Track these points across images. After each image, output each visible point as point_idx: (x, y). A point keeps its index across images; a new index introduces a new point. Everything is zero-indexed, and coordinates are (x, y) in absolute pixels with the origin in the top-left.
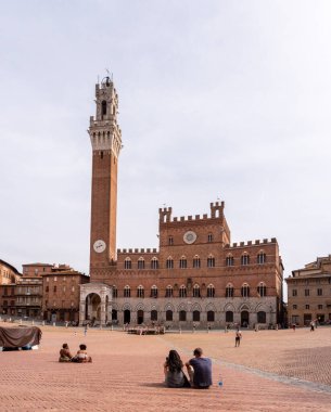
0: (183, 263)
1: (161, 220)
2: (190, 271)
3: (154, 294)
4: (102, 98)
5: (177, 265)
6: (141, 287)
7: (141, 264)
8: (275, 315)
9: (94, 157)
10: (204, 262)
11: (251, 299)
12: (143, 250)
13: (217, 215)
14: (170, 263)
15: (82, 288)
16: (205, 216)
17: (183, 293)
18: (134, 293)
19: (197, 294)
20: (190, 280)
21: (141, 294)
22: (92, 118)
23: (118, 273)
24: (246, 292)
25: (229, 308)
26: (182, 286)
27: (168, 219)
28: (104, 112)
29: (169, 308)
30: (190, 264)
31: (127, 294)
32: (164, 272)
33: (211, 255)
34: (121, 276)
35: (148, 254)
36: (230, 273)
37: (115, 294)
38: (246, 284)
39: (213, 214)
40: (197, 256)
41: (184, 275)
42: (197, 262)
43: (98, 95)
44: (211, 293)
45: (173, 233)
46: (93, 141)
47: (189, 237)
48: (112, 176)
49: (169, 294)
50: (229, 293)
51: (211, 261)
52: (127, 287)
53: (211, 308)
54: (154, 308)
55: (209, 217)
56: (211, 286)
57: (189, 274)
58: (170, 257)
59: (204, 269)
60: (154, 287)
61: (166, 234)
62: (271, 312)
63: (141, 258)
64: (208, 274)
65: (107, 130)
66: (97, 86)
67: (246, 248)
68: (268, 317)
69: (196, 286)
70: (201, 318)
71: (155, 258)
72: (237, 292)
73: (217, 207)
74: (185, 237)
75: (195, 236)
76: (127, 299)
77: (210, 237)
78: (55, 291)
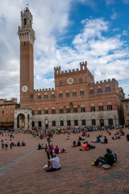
0: (68, 95)
1: (55, 73)
2: (71, 99)
3: (54, 112)
4: (24, 17)
5: (64, 96)
6: (46, 109)
7: (46, 96)
8: (118, 120)
9: (21, 45)
10: (78, 94)
11: (104, 112)
12: (46, 89)
13: (84, 69)
14: (61, 95)
15: (15, 111)
16: (77, 69)
17: (69, 111)
18: (43, 112)
19: (76, 111)
20: (71, 104)
21: (47, 112)
22: (19, 27)
23: (34, 102)
24: (101, 108)
25: (93, 118)
26: (68, 107)
27: (59, 72)
28: (25, 24)
29: (62, 119)
30: (71, 95)
31: (40, 113)
32: (58, 100)
33: (82, 90)
34: (36, 103)
35: (49, 91)
36: (92, 98)
37: (33, 113)
38: (101, 104)
39: (81, 68)
40: (74, 91)
41: (68, 101)
42: (75, 94)
43: (22, 16)
44: (83, 110)
45: (62, 79)
46: (20, 38)
47: (70, 81)
48: (30, 53)
49: (61, 111)
50: (93, 109)
51: (82, 93)
52: (39, 109)
53: (84, 118)
54: (54, 119)
55: (79, 70)
56: (83, 106)
57: (71, 101)
58: (61, 92)
59: (79, 97)
60: (53, 108)
61: (58, 80)
62: (116, 119)
63: (46, 94)
64: (81, 100)
65: (26, 32)
66: (22, 12)
67: (99, 85)
68: (114, 121)
69: (75, 107)
70: (79, 124)
71: (53, 93)
72: (97, 108)
73: (83, 65)
74: (68, 81)
75: (73, 80)
76: (40, 116)
77: (81, 80)
78: (3, 113)
